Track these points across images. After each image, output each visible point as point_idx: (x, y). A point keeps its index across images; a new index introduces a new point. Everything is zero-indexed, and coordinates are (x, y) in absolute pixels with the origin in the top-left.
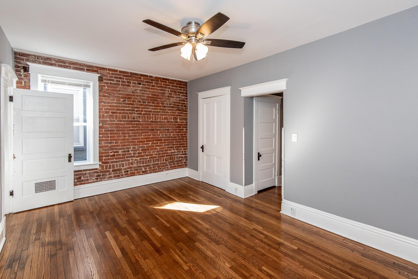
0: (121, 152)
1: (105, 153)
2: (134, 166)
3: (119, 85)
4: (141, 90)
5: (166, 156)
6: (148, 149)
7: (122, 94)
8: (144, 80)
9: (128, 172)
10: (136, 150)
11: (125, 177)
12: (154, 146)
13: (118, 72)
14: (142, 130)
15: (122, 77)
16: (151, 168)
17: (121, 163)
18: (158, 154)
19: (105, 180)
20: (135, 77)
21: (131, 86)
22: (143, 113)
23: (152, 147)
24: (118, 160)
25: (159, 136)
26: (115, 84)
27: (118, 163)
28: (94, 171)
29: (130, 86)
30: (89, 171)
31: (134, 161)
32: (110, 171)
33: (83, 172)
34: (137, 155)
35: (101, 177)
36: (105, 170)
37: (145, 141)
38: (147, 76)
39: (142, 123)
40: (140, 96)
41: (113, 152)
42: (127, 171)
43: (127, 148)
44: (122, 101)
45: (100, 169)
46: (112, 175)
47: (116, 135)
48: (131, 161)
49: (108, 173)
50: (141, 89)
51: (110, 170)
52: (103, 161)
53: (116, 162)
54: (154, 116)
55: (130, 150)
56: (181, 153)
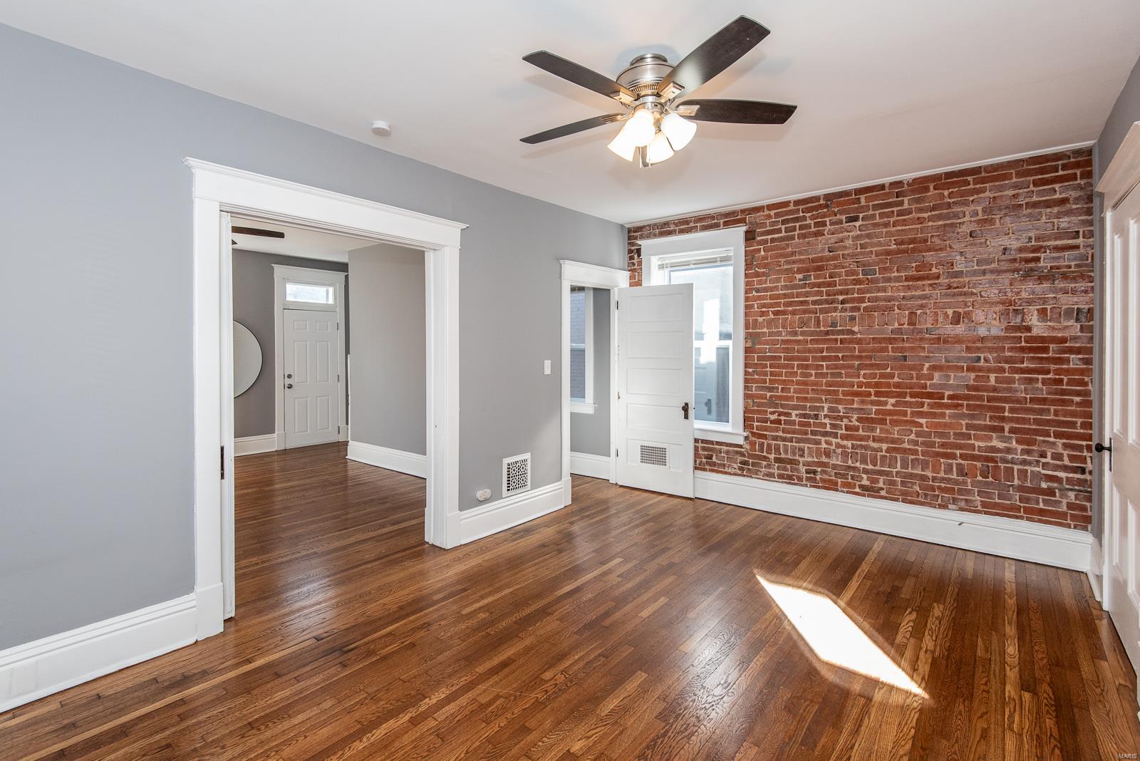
0: (796, 415)
1: (759, 412)
2: (834, 462)
3: (792, 238)
4: (858, 237)
5: (963, 457)
6: (883, 421)
7: (801, 261)
8: (871, 204)
9: (814, 474)
10: (841, 419)
11: (806, 486)
12: (905, 414)
13: (792, 204)
14: (860, 358)
15: (801, 214)
16: (893, 483)
17: (797, 444)
18: (924, 443)
19: (758, 477)
20: (839, 204)
21: (826, 233)
22: (864, 305)
23: (896, 415)
24: (788, 435)
25: (928, 383)
26: (782, 239)
27: (789, 444)
28: (736, 449)
29: (824, 235)
30: (727, 446)
31: (833, 447)
32: (769, 458)
33: (715, 446)
34: (844, 432)
35: (750, 467)
36: (757, 453)
37: (869, 394)
38: (882, 187)
39: (859, 336)
40: (853, 256)
41: (777, 414)
42: (815, 472)
43: (812, 408)
44: (800, 280)
45: (748, 447)
46: (773, 471)
47: (784, 371)
48: (824, 445)
49: (765, 463)
50: (859, 232)
51: (769, 456)
52: (755, 430)
53: (784, 439)
54: (907, 312)
55: (823, 414)
56: (1048, 460)
